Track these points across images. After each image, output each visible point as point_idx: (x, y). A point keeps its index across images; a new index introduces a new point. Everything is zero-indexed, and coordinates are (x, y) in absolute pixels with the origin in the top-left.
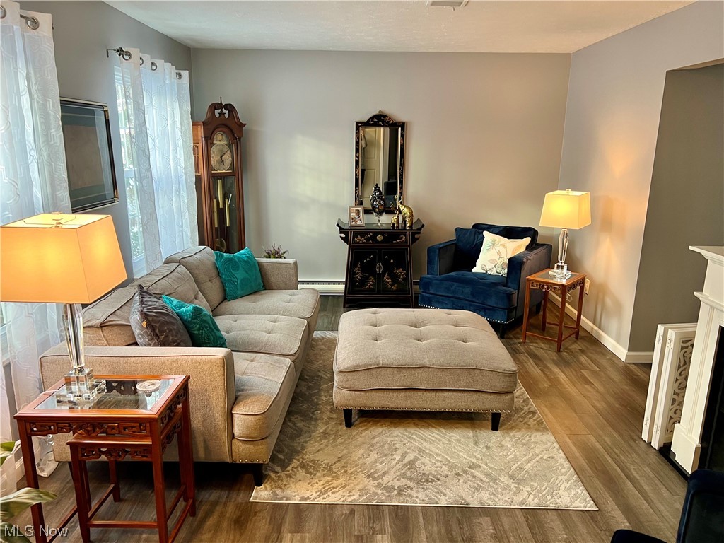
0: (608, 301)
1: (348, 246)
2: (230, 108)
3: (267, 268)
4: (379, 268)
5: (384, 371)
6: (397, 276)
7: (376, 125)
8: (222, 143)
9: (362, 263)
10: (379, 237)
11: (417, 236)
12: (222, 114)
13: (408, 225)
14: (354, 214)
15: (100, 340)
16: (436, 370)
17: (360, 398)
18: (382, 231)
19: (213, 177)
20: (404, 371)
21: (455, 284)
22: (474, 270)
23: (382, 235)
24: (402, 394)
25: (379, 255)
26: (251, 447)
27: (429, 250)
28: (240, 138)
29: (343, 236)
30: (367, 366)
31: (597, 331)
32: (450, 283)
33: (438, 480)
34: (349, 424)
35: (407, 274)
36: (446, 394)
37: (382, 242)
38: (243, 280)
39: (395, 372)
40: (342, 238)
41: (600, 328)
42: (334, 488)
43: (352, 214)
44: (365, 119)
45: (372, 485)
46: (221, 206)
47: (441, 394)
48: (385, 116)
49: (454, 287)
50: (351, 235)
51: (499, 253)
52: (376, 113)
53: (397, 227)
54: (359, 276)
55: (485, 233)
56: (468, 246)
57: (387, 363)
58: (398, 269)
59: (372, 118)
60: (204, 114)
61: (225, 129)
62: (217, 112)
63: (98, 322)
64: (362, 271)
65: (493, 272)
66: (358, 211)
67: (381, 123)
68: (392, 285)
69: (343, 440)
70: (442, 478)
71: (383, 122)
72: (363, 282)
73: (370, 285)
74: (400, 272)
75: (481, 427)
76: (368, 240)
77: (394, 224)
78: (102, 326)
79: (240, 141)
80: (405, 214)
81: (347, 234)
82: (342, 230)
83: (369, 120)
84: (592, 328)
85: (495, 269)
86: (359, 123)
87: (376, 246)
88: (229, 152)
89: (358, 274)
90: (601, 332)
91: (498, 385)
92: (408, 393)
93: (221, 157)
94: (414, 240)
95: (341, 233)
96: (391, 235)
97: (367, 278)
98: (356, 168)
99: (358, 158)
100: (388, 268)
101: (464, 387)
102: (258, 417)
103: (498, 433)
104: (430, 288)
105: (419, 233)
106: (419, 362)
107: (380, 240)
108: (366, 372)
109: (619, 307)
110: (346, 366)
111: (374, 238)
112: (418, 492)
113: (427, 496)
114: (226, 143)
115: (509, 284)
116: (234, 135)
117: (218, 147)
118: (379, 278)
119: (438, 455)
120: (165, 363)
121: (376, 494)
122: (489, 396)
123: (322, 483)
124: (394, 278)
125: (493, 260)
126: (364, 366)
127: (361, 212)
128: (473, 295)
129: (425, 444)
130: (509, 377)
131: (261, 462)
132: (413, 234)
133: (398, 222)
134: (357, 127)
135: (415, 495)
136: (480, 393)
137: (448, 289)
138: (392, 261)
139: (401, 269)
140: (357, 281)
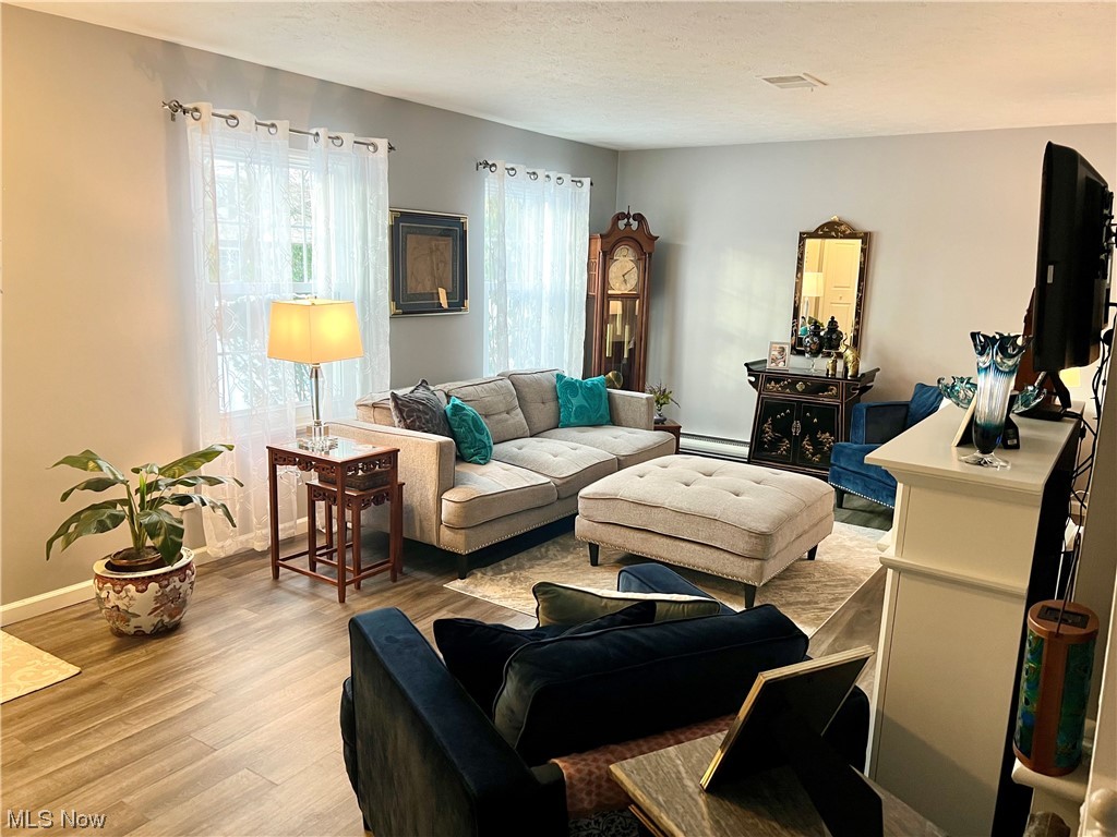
1: (757, 393)
2: (639, 218)
3: (618, 401)
4: (797, 428)
5: (622, 504)
6: (821, 443)
7: (824, 235)
8: (627, 259)
9: (775, 420)
10: (800, 386)
12: (628, 224)
14: (776, 353)
15: (370, 417)
16: (674, 513)
17: (597, 531)
18: (805, 378)
19: (611, 298)
23: (805, 383)
24: (639, 535)
25: (799, 409)
26: (453, 534)
27: (855, 407)
28: (650, 254)
29: (753, 379)
34: (594, 563)
35: (833, 442)
37: (803, 393)
38: (581, 407)
39: (634, 507)
40: (750, 382)
43: (773, 353)
44: (813, 229)
46: (619, 333)
47: (677, 543)
48: (841, 224)
50: (762, 380)
52: (828, 220)
53: (832, 375)
54: (768, 437)
58: (824, 432)
59: (821, 227)
61: (632, 243)
62: (622, 224)
63: (370, 402)
64: (774, 429)
66: (783, 350)
67: (833, 234)
68: (813, 455)
71: (837, 231)
72: (775, 444)
73: (784, 450)
74: (826, 438)
76: (784, 387)
77: (828, 371)
78: (374, 406)
79: (650, 257)
80: (847, 357)
81: (757, 377)
82: (751, 372)
83: (817, 230)
86: (804, 234)
87: (794, 397)
88: (634, 270)
89: (767, 433)
91: (741, 545)
92: (644, 535)
93: (624, 276)
95: (749, 375)
96: (817, 383)
97: (780, 440)
98: (796, 292)
99: (800, 279)
100: (809, 430)
101: (703, 539)
102: (458, 505)
106: (659, 502)
107: (800, 390)
108: (604, 502)
110: (586, 492)
111: (792, 386)
114: (632, 259)
116: (643, 250)
117: (620, 264)
118: (796, 441)
122: (732, 558)
124: (818, 445)
126: (602, 494)
130: (756, 538)
133: (835, 369)
134: (802, 239)
136: (722, 552)
138: (815, 420)
139: (828, 434)
140: (765, 443)
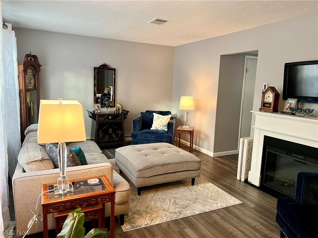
0: (202, 136)
1: (96, 122)
2: (35, 57)
4: (110, 131)
5: (156, 167)
6: (118, 134)
7: (103, 68)
8: (31, 74)
9: (103, 130)
10: (110, 117)
11: (126, 116)
12: (31, 59)
13: (121, 112)
14: (97, 108)
15: (42, 167)
16: (175, 164)
17: (147, 181)
19: (27, 90)
20: (164, 166)
21: (148, 134)
22: (151, 129)
23: (111, 116)
24: (163, 176)
25: (110, 125)
26: (123, 206)
27: (134, 121)
29: (93, 117)
30: (150, 166)
31: (198, 148)
32: (146, 134)
33: (189, 206)
35: (122, 133)
36: (179, 173)
39: (161, 167)
41: (199, 146)
42: (154, 218)
43: (96, 108)
44: (98, 66)
45: (167, 213)
48: (107, 65)
49: (148, 136)
50: (97, 117)
51: (161, 121)
52: (102, 64)
53: (116, 113)
54: (101, 136)
55: (154, 114)
56: (148, 119)
57: (158, 164)
59: (101, 66)
60: (23, 59)
61: (32, 67)
62: (29, 58)
64: (103, 133)
65: (160, 129)
66: (98, 106)
67: (105, 68)
68: (116, 138)
69: (142, 200)
70: (190, 205)
71: (106, 68)
72: (103, 138)
73: (106, 139)
74: (119, 132)
75: (188, 185)
76: (105, 119)
77: (115, 111)
78: (42, 159)
80: (119, 107)
81: (95, 116)
82: (93, 115)
83: (100, 67)
84: (196, 147)
85: (160, 128)
87: (108, 121)
88: (33, 79)
89: (100, 134)
90: (200, 148)
92: (165, 175)
93: (30, 81)
94: (125, 118)
96: (115, 116)
97: (105, 136)
98: (94, 87)
99: (95, 83)
100: (114, 131)
101: (185, 169)
102: (127, 191)
103: (195, 186)
104: (137, 137)
105: (127, 115)
107: (110, 118)
108: (149, 169)
109: (207, 138)
110: (141, 168)
111: (107, 118)
112: (186, 211)
113: (190, 212)
114: (32, 74)
115: (169, 133)
116: (36, 71)
117: (29, 76)
118: (110, 135)
119: (181, 198)
120: (84, 173)
121: (172, 216)
123: (148, 217)
125: (159, 124)
126: (148, 166)
127: (100, 107)
128: (156, 138)
129: (174, 195)
131: (124, 213)
132: (125, 115)
133: (116, 111)
134: (95, 69)
135: (186, 213)
137: (145, 137)
138: (116, 127)
139: (120, 131)
140: (100, 138)
